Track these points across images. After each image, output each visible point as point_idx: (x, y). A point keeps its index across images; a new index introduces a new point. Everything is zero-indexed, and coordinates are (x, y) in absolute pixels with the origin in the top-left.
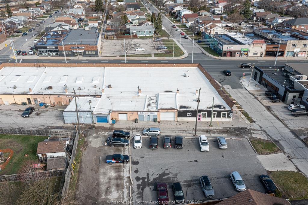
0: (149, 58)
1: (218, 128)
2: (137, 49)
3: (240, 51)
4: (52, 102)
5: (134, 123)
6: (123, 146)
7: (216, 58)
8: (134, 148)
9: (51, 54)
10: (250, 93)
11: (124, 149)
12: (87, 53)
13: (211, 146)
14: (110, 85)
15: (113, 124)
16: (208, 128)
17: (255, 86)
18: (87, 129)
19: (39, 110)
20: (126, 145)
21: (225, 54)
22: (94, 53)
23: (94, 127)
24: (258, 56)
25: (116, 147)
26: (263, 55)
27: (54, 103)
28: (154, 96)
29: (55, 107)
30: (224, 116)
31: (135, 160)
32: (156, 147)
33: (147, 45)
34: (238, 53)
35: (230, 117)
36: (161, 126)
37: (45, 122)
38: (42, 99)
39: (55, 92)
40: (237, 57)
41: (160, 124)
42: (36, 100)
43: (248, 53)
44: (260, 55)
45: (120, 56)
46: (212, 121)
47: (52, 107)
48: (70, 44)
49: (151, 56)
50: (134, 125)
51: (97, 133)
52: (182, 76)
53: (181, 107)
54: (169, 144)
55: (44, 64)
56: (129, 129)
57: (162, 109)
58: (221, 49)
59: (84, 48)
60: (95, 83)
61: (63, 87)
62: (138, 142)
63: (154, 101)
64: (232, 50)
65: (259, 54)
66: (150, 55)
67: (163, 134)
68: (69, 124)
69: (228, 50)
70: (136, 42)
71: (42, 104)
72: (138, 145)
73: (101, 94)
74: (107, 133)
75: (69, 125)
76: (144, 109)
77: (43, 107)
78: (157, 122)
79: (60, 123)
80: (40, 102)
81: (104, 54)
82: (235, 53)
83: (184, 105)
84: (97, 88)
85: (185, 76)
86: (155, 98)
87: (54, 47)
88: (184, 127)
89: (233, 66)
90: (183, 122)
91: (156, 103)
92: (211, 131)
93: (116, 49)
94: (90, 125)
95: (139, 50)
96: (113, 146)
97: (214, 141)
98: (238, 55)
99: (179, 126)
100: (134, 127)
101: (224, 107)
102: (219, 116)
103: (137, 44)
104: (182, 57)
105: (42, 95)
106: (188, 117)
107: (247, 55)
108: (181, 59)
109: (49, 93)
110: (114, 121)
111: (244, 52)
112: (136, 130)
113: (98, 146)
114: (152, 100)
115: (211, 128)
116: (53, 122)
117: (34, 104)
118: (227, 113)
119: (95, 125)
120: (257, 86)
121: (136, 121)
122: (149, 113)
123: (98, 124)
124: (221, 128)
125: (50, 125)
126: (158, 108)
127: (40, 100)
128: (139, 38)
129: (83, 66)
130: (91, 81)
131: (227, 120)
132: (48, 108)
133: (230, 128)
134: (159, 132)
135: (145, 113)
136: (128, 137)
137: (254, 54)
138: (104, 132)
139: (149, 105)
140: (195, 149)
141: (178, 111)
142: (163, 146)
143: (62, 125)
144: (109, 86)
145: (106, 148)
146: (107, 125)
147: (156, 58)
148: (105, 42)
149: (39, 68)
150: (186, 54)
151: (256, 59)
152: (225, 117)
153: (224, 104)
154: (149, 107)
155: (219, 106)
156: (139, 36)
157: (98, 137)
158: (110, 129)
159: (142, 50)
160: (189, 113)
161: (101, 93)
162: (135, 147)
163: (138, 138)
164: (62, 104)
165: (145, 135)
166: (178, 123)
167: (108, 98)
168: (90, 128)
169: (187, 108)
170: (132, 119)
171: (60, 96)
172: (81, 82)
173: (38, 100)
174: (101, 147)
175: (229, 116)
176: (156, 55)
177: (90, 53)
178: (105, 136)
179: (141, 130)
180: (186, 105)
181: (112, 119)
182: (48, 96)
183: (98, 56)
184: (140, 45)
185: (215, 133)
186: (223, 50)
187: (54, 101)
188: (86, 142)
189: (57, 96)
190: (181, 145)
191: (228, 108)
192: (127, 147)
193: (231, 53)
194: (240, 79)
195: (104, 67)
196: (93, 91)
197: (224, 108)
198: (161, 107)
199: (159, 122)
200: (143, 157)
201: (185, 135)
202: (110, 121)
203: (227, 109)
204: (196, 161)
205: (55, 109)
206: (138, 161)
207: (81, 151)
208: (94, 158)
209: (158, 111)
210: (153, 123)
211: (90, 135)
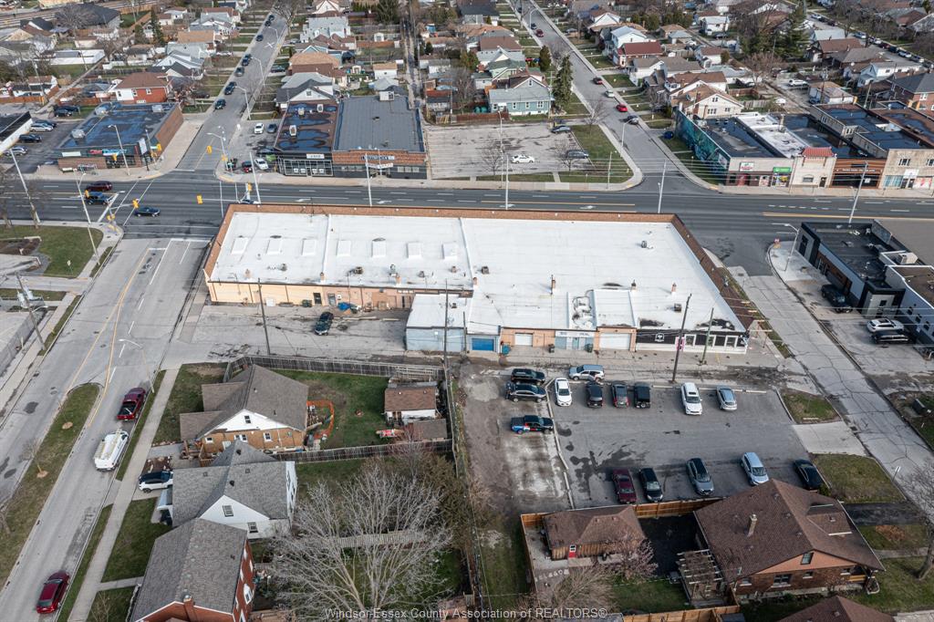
0: (548, 186)
1: (717, 367)
2: (517, 159)
3: (770, 174)
4: (365, 302)
5: (547, 354)
6: (536, 399)
7: (710, 190)
8: (556, 403)
9: (315, 171)
10: (789, 289)
11: (538, 406)
12: (400, 170)
13: (705, 404)
14: (486, 268)
15: (504, 354)
16: (698, 367)
17: (801, 270)
18: (455, 364)
19: (342, 318)
20: (542, 399)
21: (733, 180)
22: (416, 170)
23: (467, 359)
24: (814, 186)
25: (522, 402)
26: (828, 183)
27: (369, 304)
28: (583, 295)
29: (372, 312)
30: (731, 342)
31: (563, 426)
32: (600, 403)
33: (537, 144)
34: (764, 178)
35: (743, 346)
36: (603, 361)
37: (366, 346)
38: (347, 295)
39: (372, 282)
40: (762, 189)
41: (600, 356)
42: (331, 297)
43: (789, 178)
44: (818, 184)
45: (479, 179)
46: (707, 351)
47: (367, 313)
48: (360, 148)
49: (553, 181)
50: (547, 358)
51: (478, 373)
52: (638, 245)
53: (644, 323)
54: (626, 399)
56: (538, 365)
57: (604, 326)
58: (725, 167)
59: (393, 158)
60: (452, 259)
61: (385, 269)
62: (564, 392)
63: (586, 308)
64: (751, 170)
65: (817, 181)
66: (548, 177)
67: (608, 378)
68: (416, 351)
69: (741, 170)
70: (509, 134)
71: (343, 306)
72: (565, 400)
73: (470, 289)
74: (497, 372)
75: (417, 355)
76: (568, 325)
77: (348, 312)
78: (593, 352)
79: (396, 350)
80: (341, 302)
81: (438, 171)
82: (758, 178)
83: (648, 318)
84: (458, 273)
85: (644, 246)
86: (585, 301)
87: (322, 156)
88: (648, 363)
89: (752, 214)
90: (646, 354)
91: (591, 311)
92: (704, 373)
93: (463, 155)
94: (457, 354)
95: (521, 161)
96: (516, 400)
97: (711, 395)
98: (766, 181)
99: (639, 362)
100: (548, 360)
101: (732, 325)
102: (720, 342)
103: (512, 139)
104: (628, 184)
105: (347, 286)
106: (657, 342)
107: (787, 183)
108: (627, 190)
109: (361, 283)
110: (507, 349)
111: (781, 174)
112: (554, 367)
113: (486, 399)
114: (581, 304)
115: (704, 367)
116: (382, 348)
117: (327, 304)
118: (737, 337)
119: (468, 355)
120: (804, 270)
121: (550, 348)
122: (578, 334)
123: (473, 354)
124: (725, 369)
125: (379, 353)
126: (598, 325)
127: (342, 296)
128: (512, 122)
129: (411, 215)
130: (439, 254)
131: (736, 350)
132: (360, 314)
133: (742, 368)
134: (602, 373)
135: (569, 334)
136: (543, 382)
137: (805, 179)
138: (490, 371)
139: (576, 316)
140: (675, 410)
141: (637, 331)
142: (613, 401)
143: (402, 354)
144: (484, 270)
145: (504, 403)
146: (493, 356)
147: (566, 186)
148: (430, 133)
150: (638, 177)
151: (808, 192)
152: (732, 345)
153: (731, 317)
154: (578, 322)
155: (722, 323)
156: (513, 114)
157: (481, 381)
158: (503, 365)
159: (528, 160)
160: (660, 337)
161: (472, 285)
162: (560, 403)
163: (564, 385)
164: (385, 306)
165: (573, 379)
166: (637, 356)
167: (488, 297)
168: (461, 362)
169: (655, 324)
170: (541, 344)
171: (385, 291)
172: (419, 257)
173: (338, 296)
174: (492, 400)
175: (742, 343)
176: (565, 177)
177: (408, 170)
178: (495, 380)
179: (566, 369)
180: (653, 320)
181: (502, 343)
182: (358, 290)
183: (426, 178)
184: (521, 144)
185: (712, 378)
186: (730, 170)
187: (370, 300)
188: (461, 390)
189: (378, 290)
190: (648, 401)
191: (740, 328)
192: (544, 403)
193: (750, 179)
194: (767, 250)
195: (459, 217)
196: (453, 281)
197: (732, 327)
198: (603, 323)
199: (597, 352)
200: (576, 423)
201: (653, 380)
202: (499, 349)
203: (737, 330)
204: (677, 432)
205: (374, 317)
206: (569, 430)
207: (458, 408)
208: (485, 422)
209: (597, 331)
210: (585, 353)
211: (465, 376)
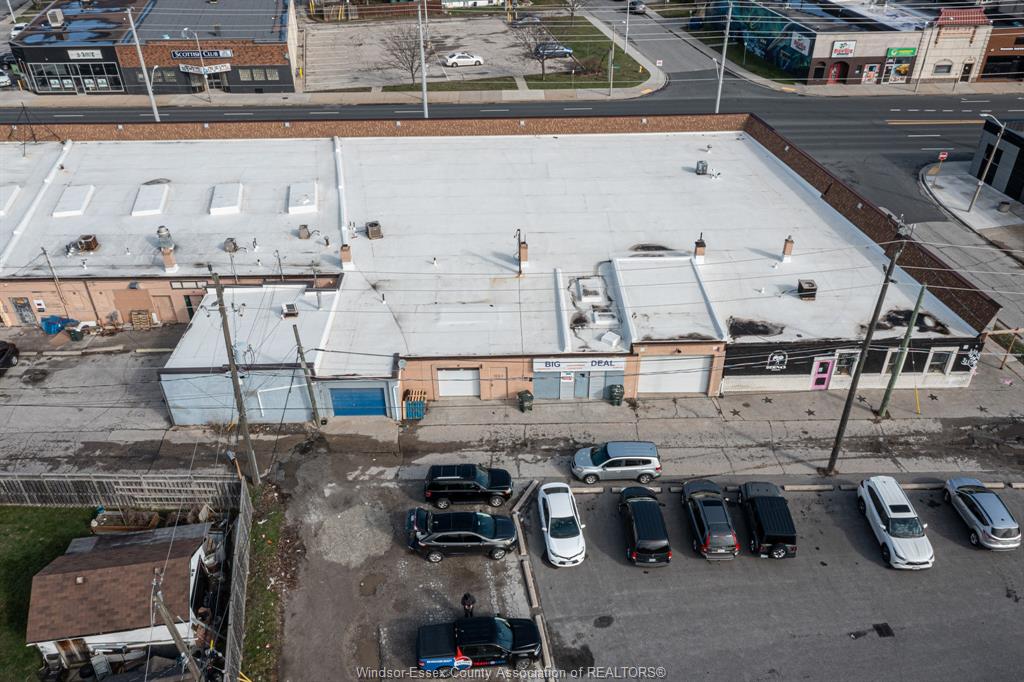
0: (507, 96)
1: (917, 425)
2: (454, 60)
3: (882, 61)
4: (103, 316)
5: (515, 414)
6: (490, 552)
7: (782, 92)
8: (545, 557)
9: (89, 83)
11: (497, 571)
12: (244, 76)
13: (933, 532)
14: (375, 224)
15: (411, 422)
16: (874, 426)
17: (998, 209)
18: (285, 457)
19: (40, 353)
20: (507, 550)
21: (821, 72)
22: (274, 76)
23: (321, 439)
24: (956, 80)
25: (453, 561)
26: (975, 73)
27: (112, 317)
28: (589, 270)
29: (118, 335)
30: (940, 365)
31: (569, 641)
32: (663, 554)
33: (487, 41)
34: (871, 69)
35: (967, 369)
36: (652, 426)
37: (75, 419)
38: (55, 299)
39: (113, 267)
40: (868, 85)
41: (641, 413)
42: (22, 306)
43: (912, 68)
44: (959, 76)
45: (386, 89)
47: (105, 339)
48: (167, 38)
49: (516, 88)
50: (517, 425)
51: (340, 477)
52: (690, 170)
53: (737, 328)
54: (730, 538)
55: (57, 129)
56: (494, 447)
57: (648, 342)
59: (229, 53)
60: (301, 212)
61: (149, 239)
62: (565, 528)
63: (600, 300)
64: (850, 55)
65: (957, 72)
66: (509, 83)
68: (197, 427)
69: (834, 55)
70: (441, 31)
71: (57, 325)
72: (569, 550)
73: (336, 270)
74: (390, 473)
75: (200, 436)
76: (562, 342)
77: (61, 338)
78: (624, 404)
79: (144, 427)
80: (47, 314)
81: (316, 81)
82: (861, 69)
83: (745, 315)
84: (315, 237)
85: (701, 170)
86: (596, 284)
87: (98, 54)
88: (756, 425)
89: (867, 122)
90: (746, 399)
91: (613, 306)
92: (892, 441)
93: (364, 59)
94: (298, 429)
95: (461, 62)
96: (435, 557)
97: (932, 504)
98: (874, 75)
99: (735, 423)
100: (519, 432)
101: (938, 324)
102: (915, 364)
103: (447, 37)
104: (644, 89)
105: (52, 279)
106: (770, 372)
107: (909, 73)
108: (642, 96)
109: (86, 271)
110: (418, 408)
111: (899, 61)
112: (533, 451)
113: (356, 558)
114: (587, 293)
115: (887, 427)
116: (115, 421)
117: (17, 321)
119: (322, 429)
121: (522, 401)
122: (586, 365)
123: (338, 425)
124: (936, 427)
125: (101, 438)
126: (634, 340)
127: (44, 302)
128: (447, 16)
129: (236, 136)
130: (281, 203)
131: (951, 380)
132: (87, 340)
133: (976, 422)
134: (655, 462)
135: (565, 366)
136: (507, 497)
137: (938, 68)
138: (374, 470)
139: (579, 321)
140: (858, 557)
141: (728, 348)
143: (158, 436)
144: (372, 230)
145: (404, 566)
146: (383, 429)
147: (539, 95)
148: (312, 32)
149: (31, 148)
150: (657, 79)
151: (946, 89)
152: (941, 368)
153: (933, 306)
154: (586, 334)
156: (450, 5)
157: (348, 503)
158: (408, 450)
159: (472, 61)
160: (778, 358)
161: (339, 263)
162: (556, 560)
163: (561, 506)
164: (150, 319)
165: (584, 480)
166: (725, 405)
167: (374, 287)
168: (304, 450)
169: (764, 330)
170: (499, 390)
171: (142, 285)
172: (235, 210)
173: (35, 303)
174: (372, 561)
175: (965, 362)
176: (534, 81)
177: (259, 76)
178: (384, 494)
179: (566, 453)
180: (757, 319)
181: (406, 394)
182: (80, 285)
183: (292, 90)
184: (461, 42)
185: (916, 455)
186: (816, 55)
187: (113, 309)
188: (292, 533)
189: (126, 284)
191: (960, 329)
192: (511, 559)
193: (846, 69)
194: (917, 177)
195: (331, 136)
196: (298, 255)
197: (940, 327)
198: (645, 333)
199: (633, 404)
200: (604, 621)
201: (778, 471)
202: (398, 410)
203: (955, 333)
204: (883, 630)
205: (120, 347)
206: (585, 648)
207: (275, 595)
208: (348, 637)
209: (632, 354)
210: (605, 407)
211: (308, 488)
